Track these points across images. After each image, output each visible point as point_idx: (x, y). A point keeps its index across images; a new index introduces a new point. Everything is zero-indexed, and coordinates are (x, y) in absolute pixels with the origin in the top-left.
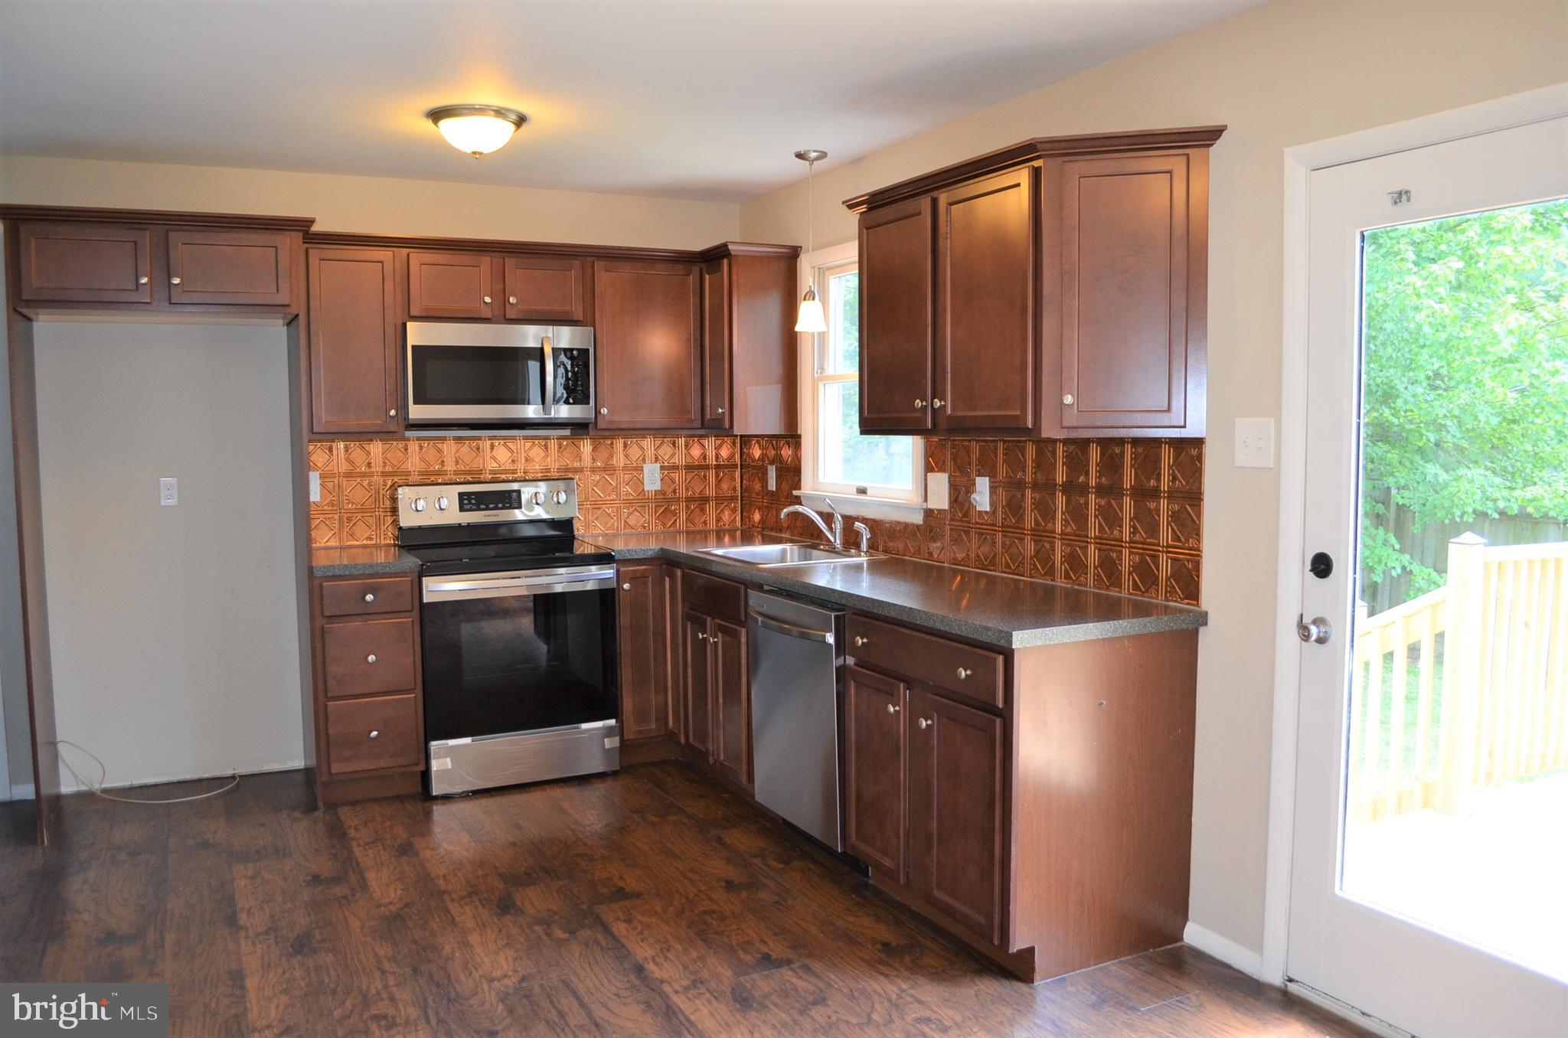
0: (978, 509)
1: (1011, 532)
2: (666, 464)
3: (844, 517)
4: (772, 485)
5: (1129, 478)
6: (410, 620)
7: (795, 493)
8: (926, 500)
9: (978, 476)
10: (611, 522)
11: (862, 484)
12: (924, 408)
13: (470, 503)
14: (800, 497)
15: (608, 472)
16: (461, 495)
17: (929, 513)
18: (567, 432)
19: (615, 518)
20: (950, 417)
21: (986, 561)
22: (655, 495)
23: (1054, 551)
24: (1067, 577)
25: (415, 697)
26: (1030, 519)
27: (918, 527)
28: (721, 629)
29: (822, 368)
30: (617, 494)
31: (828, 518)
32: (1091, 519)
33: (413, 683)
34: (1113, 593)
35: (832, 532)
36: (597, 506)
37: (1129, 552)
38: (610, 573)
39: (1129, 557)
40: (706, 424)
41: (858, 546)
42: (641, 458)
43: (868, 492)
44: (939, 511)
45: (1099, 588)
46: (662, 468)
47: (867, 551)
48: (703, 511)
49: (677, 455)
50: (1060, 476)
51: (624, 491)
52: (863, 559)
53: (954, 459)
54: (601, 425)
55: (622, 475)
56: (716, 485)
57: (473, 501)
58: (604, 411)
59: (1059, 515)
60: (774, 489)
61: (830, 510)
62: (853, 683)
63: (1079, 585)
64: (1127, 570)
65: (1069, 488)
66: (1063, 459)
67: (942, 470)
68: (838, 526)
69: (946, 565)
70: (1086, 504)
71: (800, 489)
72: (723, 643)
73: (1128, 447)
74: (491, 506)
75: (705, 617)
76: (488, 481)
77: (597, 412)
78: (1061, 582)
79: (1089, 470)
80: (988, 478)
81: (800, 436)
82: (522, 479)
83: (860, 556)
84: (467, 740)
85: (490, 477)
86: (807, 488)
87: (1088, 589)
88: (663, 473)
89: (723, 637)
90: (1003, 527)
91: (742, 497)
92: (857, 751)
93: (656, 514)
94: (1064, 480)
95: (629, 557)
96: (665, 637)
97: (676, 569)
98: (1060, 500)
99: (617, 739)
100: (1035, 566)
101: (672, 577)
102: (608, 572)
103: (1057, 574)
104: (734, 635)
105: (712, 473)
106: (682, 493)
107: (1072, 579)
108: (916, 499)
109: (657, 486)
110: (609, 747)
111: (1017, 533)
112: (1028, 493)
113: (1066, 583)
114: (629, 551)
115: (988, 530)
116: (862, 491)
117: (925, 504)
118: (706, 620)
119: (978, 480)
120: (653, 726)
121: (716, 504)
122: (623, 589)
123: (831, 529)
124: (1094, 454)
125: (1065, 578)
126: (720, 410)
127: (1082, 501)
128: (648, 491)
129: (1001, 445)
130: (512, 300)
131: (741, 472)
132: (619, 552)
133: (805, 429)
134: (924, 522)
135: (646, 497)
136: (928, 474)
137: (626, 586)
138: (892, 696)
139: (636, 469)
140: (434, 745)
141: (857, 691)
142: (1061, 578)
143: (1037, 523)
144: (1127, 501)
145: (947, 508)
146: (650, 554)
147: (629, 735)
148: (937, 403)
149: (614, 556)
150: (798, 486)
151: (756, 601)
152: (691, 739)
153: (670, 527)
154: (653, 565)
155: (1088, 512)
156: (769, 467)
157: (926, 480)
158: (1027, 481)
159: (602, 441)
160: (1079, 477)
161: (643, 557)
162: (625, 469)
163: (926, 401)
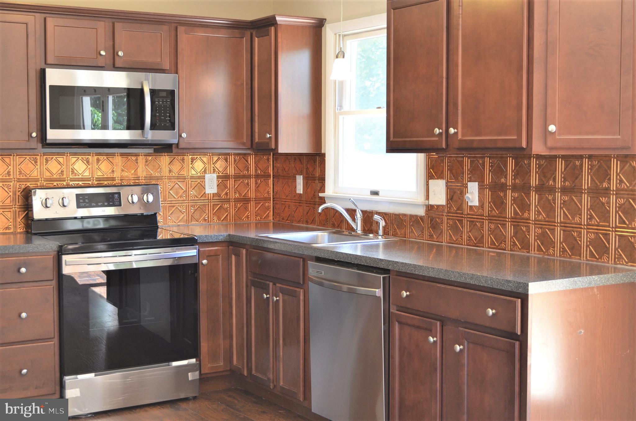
0: (469, 204)
1: (495, 220)
2: (221, 174)
3: (364, 212)
4: (300, 189)
5: (586, 181)
6: (51, 287)
7: (321, 195)
8: (427, 197)
9: (470, 181)
10: (182, 216)
11: (375, 189)
12: (440, 134)
13: (84, 202)
14: (324, 197)
15: (180, 180)
16: (78, 196)
17: (430, 208)
18: (151, 151)
19: (185, 213)
20: (461, 141)
21: (475, 240)
22: (213, 197)
23: (529, 232)
24: (539, 249)
25: (54, 343)
26: (510, 211)
27: (421, 218)
28: (283, 291)
29: (341, 106)
30: (186, 196)
31: (352, 212)
32: (558, 210)
33: (53, 334)
34: (575, 260)
35: (355, 222)
36: (173, 205)
37: (587, 232)
38: (194, 252)
39: (587, 235)
40: (254, 146)
41: (376, 233)
42: (203, 170)
43: (380, 194)
44: (438, 206)
45: (564, 257)
46: (218, 177)
47: (383, 235)
48: (246, 208)
49: (229, 167)
50: (534, 181)
51: (191, 194)
52: (380, 240)
53: (450, 170)
54: (182, 145)
55: (190, 182)
56: (255, 190)
57: (87, 201)
58: (184, 135)
59: (533, 208)
60: (302, 193)
61: (353, 207)
62: (397, 322)
63: (548, 255)
64: (585, 244)
65: (541, 189)
66: (536, 170)
67: (440, 177)
68: (359, 215)
69: (444, 244)
70: (554, 200)
71: (324, 192)
72: (283, 300)
73: (586, 162)
74: (100, 204)
75: (268, 282)
76: (94, 185)
77: (180, 136)
78: (535, 254)
79: (555, 176)
80: (477, 183)
81: (324, 155)
82: (119, 185)
83: (378, 238)
84: (92, 375)
85: (96, 183)
86: (330, 190)
87: (556, 258)
88: (219, 181)
89: (283, 296)
90: (489, 216)
91: (273, 198)
92: (400, 372)
93: (213, 211)
94: (537, 184)
95: (207, 241)
96: (232, 299)
97: (241, 249)
98: (534, 197)
99: (197, 373)
100: (514, 243)
101: (238, 255)
102: (191, 252)
103: (532, 248)
104: (295, 295)
105: (253, 181)
106: (233, 195)
107: (542, 251)
108: (421, 199)
109: (215, 190)
110: (192, 379)
111: (501, 220)
112: (509, 193)
113: (539, 254)
114: (206, 236)
115: (477, 218)
116: (376, 193)
117: (427, 201)
118: (269, 285)
119: (470, 185)
120: (222, 364)
121: (255, 203)
122: (202, 264)
123: (354, 220)
124: (560, 165)
125: (538, 250)
126: (268, 136)
127: (550, 198)
128: (208, 194)
129: (487, 160)
130: (121, 53)
131: (273, 180)
132: (200, 237)
133: (329, 149)
134: (426, 214)
135: (207, 198)
136: (431, 182)
137: (205, 262)
138: (430, 331)
139: (199, 178)
140: (68, 379)
141: (400, 329)
142: (534, 251)
143: (516, 213)
144: (585, 198)
145: (445, 204)
146: (221, 238)
147: (205, 371)
148: (452, 131)
149: (197, 240)
150: (323, 190)
151: (314, 269)
152: (254, 372)
153: (223, 220)
154: (222, 247)
155: (555, 205)
156: (298, 177)
157: (428, 185)
158: (508, 184)
159: (177, 157)
160: (548, 181)
161: (216, 240)
162: (192, 177)
163: (442, 130)
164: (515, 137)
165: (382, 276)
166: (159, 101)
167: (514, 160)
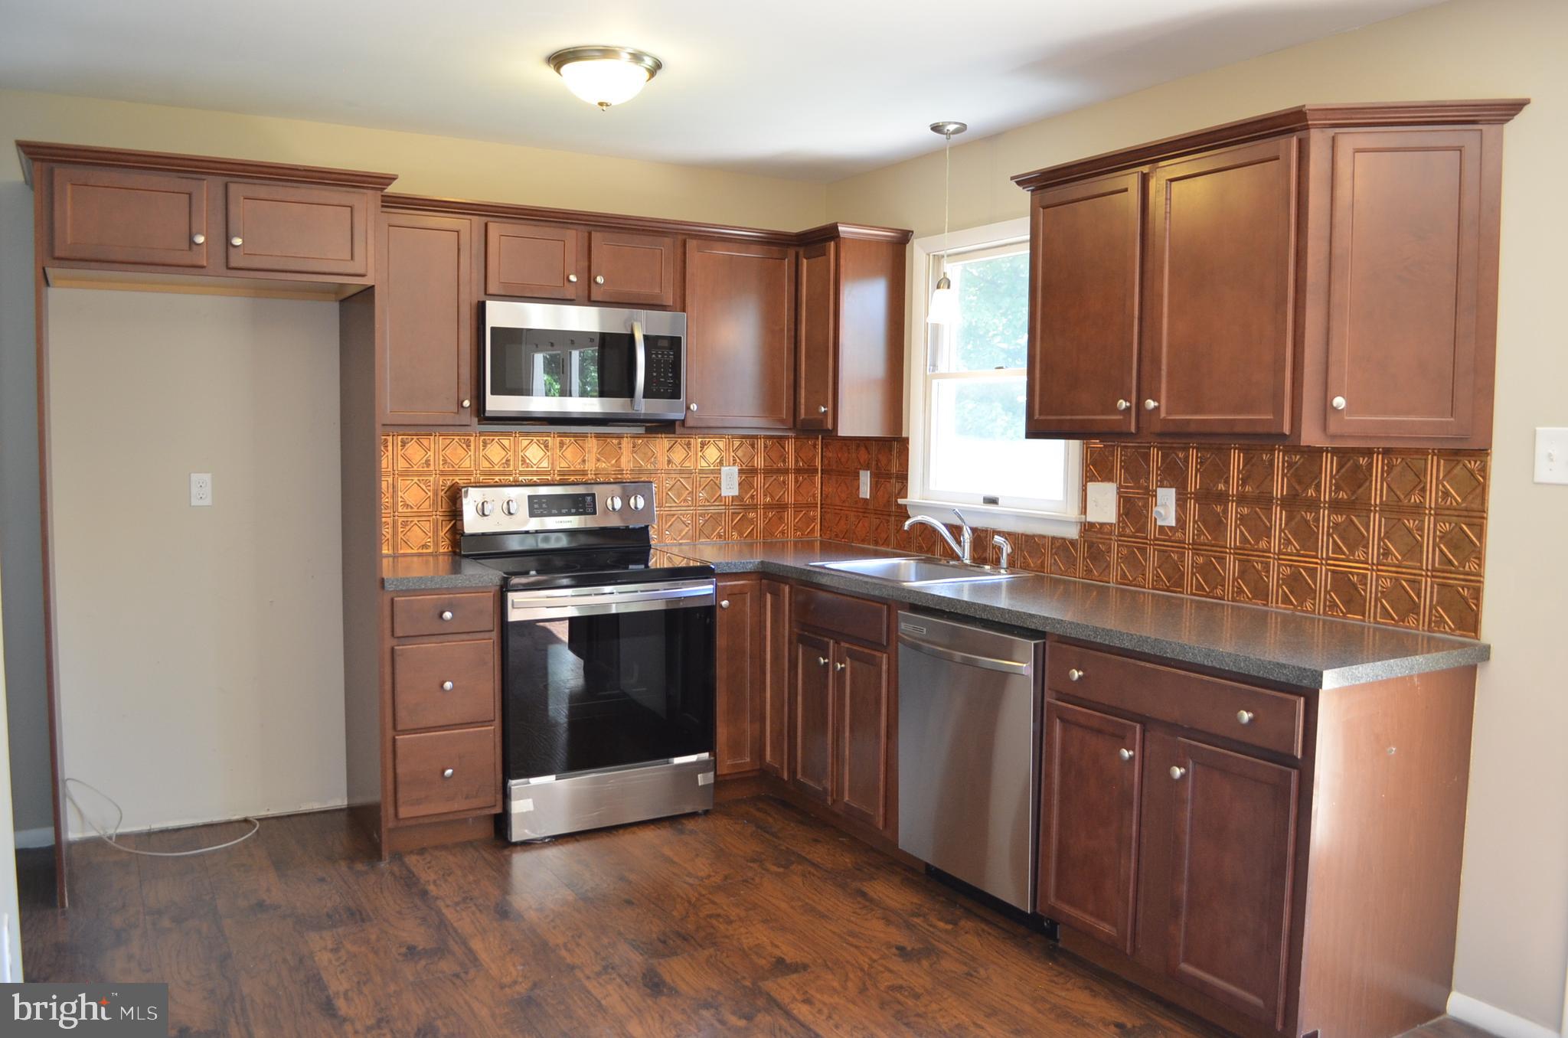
0: (1159, 523)
1: (1205, 550)
2: (744, 467)
3: (974, 530)
4: (865, 491)
5: (1378, 492)
6: (489, 643)
7: (901, 501)
8: (1084, 510)
9: (1161, 486)
10: (686, 531)
11: (992, 494)
12: (1128, 409)
13: (541, 507)
14: (905, 506)
15: (683, 476)
16: (531, 498)
17: (1088, 528)
18: (641, 430)
19: (690, 526)
20: (1165, 420)
21: (1169, 582)
22: (732, 502)
23: (1268, 572)
24: (1286, 600)
25: (494, 729)
26: (1233, 535)
27: (1073, 543)
28: (852, 655)
29: (934, 365)
30: (692, 499)
31: (956, 531)
32: (1323, 538)
33: (492, 715)
34: (1354, 618)
35: (960, 545)
36: (672, 512)
37: (1377, 575)
38: (710, 589)
39: (1377, 580)
40: (799, 426)
41: (996, 563)
42: (718, 461)
43: (1000, 502)
44: (1102, 525)
45: (1333, 616)
46: (741, 471)
47: (1007, 568)
48: (781, 518)
49: (756, 457)
50: (1279, 487)
51: (700, 497)
52: (1003, 577)
53: (1125, 467)
54: (690, 423)
55: (698, 479)
56: (795, 492)
57: (544, 506)
58: (694, 407)
59: (1276, 533)
60: (868, 497)
61: (958, 522)
62: (1058, 720)
63: (1303, 611)
64: (1373, 595)
65: (1291, 502)
66: (1283, 470)
67: (1108, 478)
68: (967, 536)
69: (1111, 585)
70: (1317, 520)
71: (906, 497)
72: (852, 667)
73: (1378, 462)
74: (564, 511)
75: (826, 639)
76: (556, 482)
77: (688, 408)
78: (1277, 607)
79: (1320, 482)
80: (1174, 490)
81: (907, 440)
82: (593, 481)
83: (999, 574)
84: (551, 778)
85: (558, 478)
86: (915, 494)
87: (1317, 616)
88: (741, 477)
89: (851, 663)
90: (1193, 544)
91: (821, 504)
93: (732, 523)
94: (1285, 493)
95: (728, 571)
96: (764, 661)
97: (782, 585)
98: (1279, 515)
99: (711, 775)
100: (1240, 587)
101: (776, 595)
102: (706, 589)
103: (1272, 597)
104: (874, 663)
105: (791, 477)
106: (762, 499)
107: (1292, 604)
108: (1073, 513)
109: (735, 492)
110: (703, 784)
111: (1216, 551)
112: (1232, 507)
113: (1285, 609)
114: (727, 563)
115: (1172, 547)
116: (992, 501)
117: (1083, 516)
118: (828, 643)
119: (1161, 492)
120: (748, 760)
121: (795, 511)
122: (721, 606)
123: (959, 543)
124: (1329, 465)
125: (1282, 603)
126: (823, 409)
127: (1309, 517)
128: (725, 497)
129: (1193, 454)
130: (600, 280)
131: (822, 477)
132: (717, 565)
133: (914, 430)
134: (1081, 537)
135: (723, 503)
136: (1090, 485)
137: (725, 603)
138: (1123, 741)
139: (712, 472)
140: (515, 784)
141: (1064, 731)
142: (1277, 602)
143: (1244, 539)
144: (1375, 518)
145: (1114, 522)
146: (749, 567)
147: (723, 770)
148: (1151, 404)
149: (714, 569)
150: (903, 491)
152: (799, 776)
153: (746, 537)
154: (752, 580)
155: (1318, 530)
156: (862, 473)
157: (1084, 490)
158: (1231, 493)
159: (679, 440)
160: (1305, 490)
161: (742, 571)
162: (702, 471)
163: (1130, 402)
164: (1270, 417)
165: (1033, 642)
166: (657, 354)
167: (1242, 455)
